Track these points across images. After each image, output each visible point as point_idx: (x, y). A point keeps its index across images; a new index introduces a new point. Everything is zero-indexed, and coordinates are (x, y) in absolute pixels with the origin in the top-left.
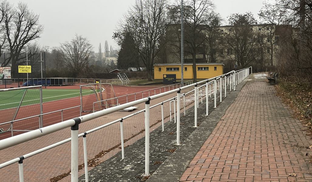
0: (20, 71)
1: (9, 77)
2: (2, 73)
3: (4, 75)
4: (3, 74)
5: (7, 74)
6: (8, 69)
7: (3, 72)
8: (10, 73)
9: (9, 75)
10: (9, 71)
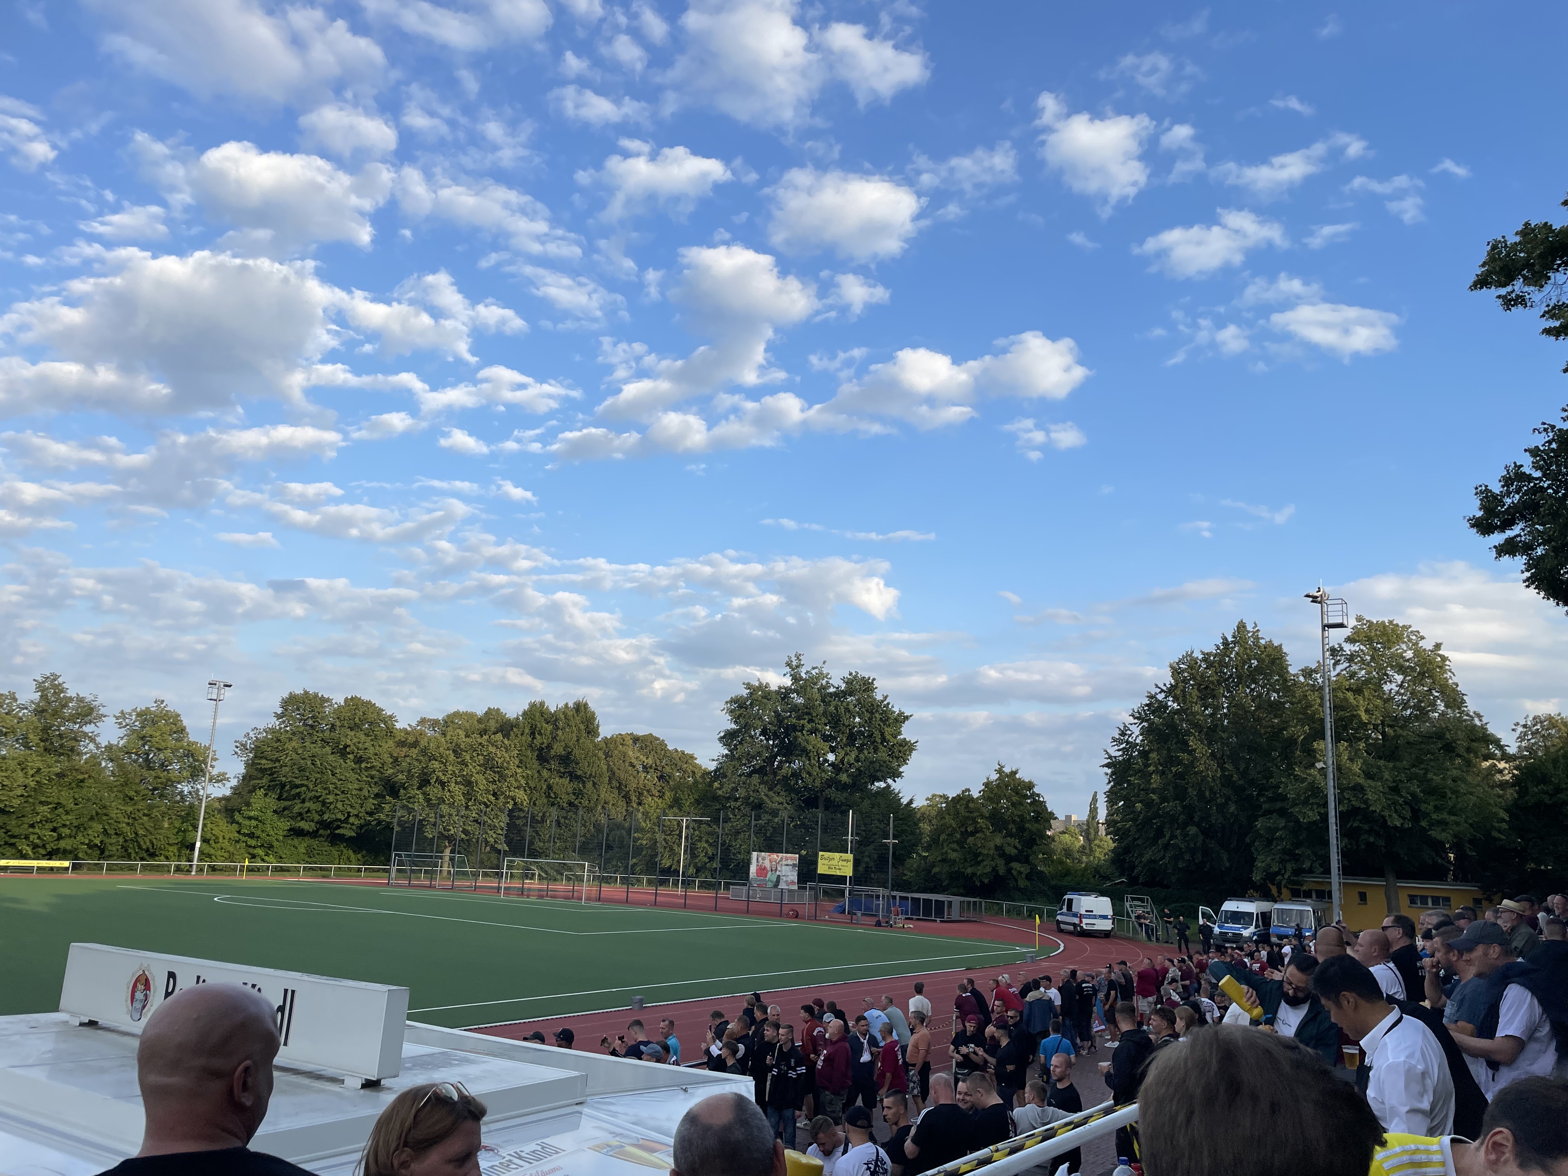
0: (822, 869)
1: (793, 883)
2: (776, 870)
3: (779, 876)
4: (778, 873)
5: (789, 874)
6: (792, 859)
7: (779, 868)
8: (796, 874)
9: (792, 878)
10: (794, 865)
